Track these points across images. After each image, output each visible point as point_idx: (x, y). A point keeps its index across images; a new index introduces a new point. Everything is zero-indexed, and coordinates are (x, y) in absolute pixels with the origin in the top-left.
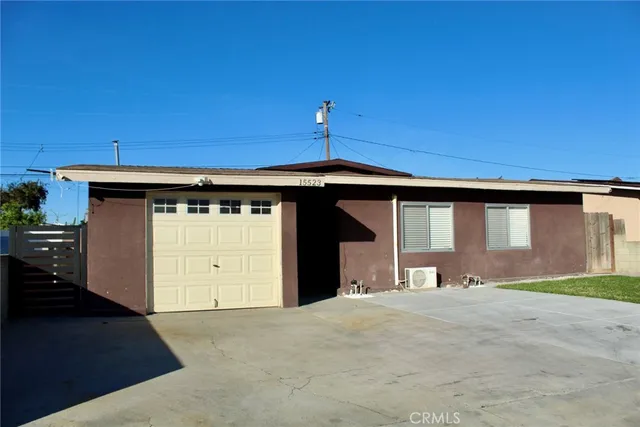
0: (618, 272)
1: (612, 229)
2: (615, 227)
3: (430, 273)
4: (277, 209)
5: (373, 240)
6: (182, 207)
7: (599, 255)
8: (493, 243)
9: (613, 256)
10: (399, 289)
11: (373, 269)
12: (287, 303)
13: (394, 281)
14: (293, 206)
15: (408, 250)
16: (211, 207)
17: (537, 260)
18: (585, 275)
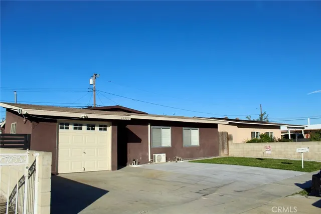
0: (230, 155)
1: (228, 139)
2: (229, 138)
3: (163, 156)
4: (109, 129)
5: (140, 142)
6: (71, 127)
7: (223, 149)
8: (185, 144)
9: (228, 149)
10: (150, 163)
11: (140, 154)
12: (113, 169)
13: (148, 160)
14: (116, 127)
15: (154, 146)
16: (83, 127)
17: (202, 151)
18: (219, 157)
